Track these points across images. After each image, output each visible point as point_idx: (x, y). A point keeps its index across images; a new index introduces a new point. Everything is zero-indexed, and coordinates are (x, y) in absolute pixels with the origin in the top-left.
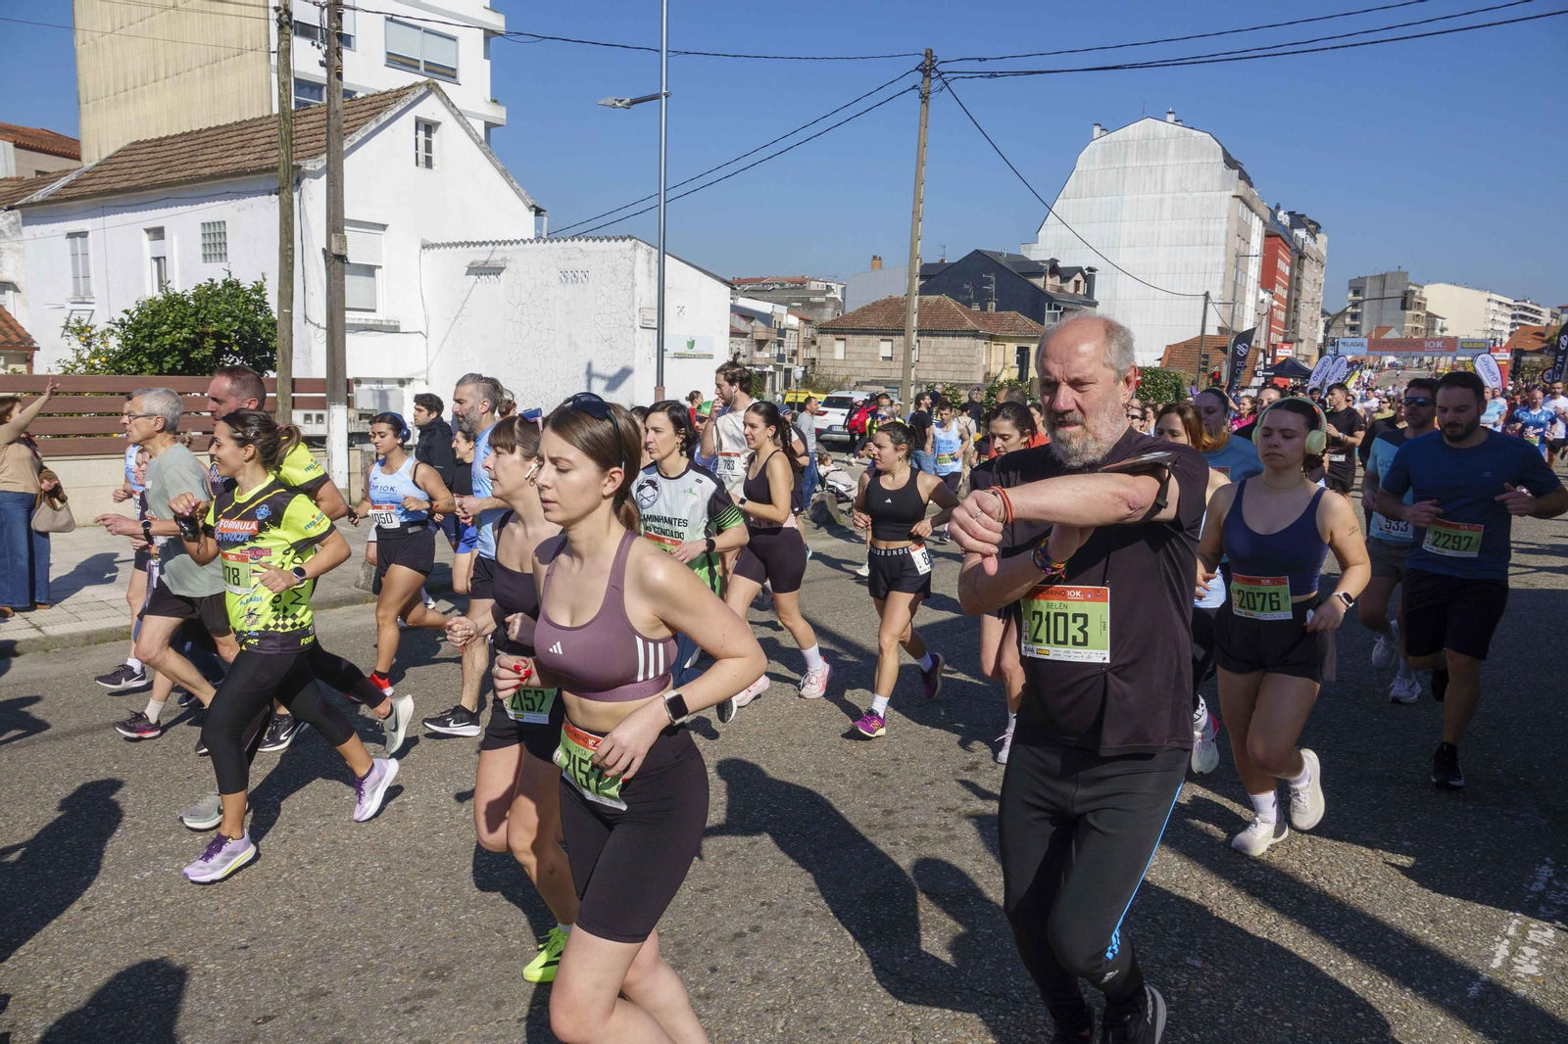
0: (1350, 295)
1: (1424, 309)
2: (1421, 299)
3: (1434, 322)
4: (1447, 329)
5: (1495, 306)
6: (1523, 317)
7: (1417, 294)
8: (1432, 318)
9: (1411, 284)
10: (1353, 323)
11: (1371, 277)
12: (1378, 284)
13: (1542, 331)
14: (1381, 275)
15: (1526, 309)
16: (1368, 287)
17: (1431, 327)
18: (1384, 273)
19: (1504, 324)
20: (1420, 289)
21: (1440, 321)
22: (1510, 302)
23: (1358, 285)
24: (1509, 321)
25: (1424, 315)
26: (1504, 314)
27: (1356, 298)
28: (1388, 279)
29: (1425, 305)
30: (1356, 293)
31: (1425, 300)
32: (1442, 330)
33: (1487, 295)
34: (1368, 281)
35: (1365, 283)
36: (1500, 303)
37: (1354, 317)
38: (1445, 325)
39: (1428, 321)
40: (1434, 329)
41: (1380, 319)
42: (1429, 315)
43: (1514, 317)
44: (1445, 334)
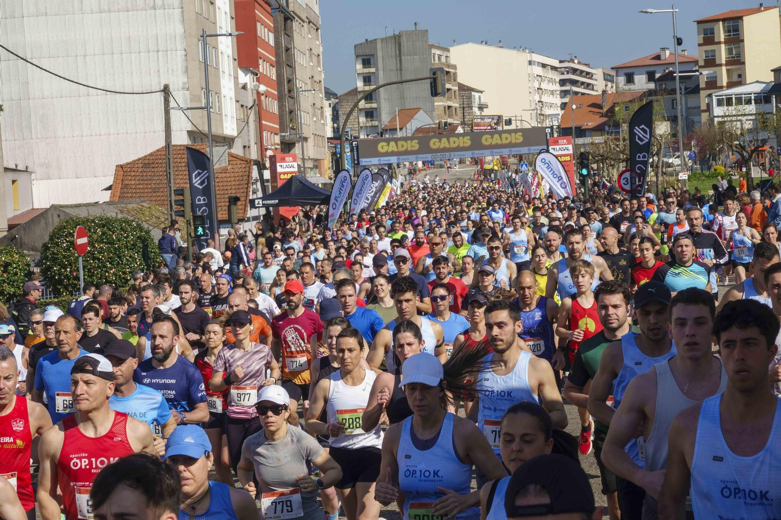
0: (359, 66)
1: (455, 80)
2: (449, 66)
3: (470, 97)
4: (487, 107)
5: (539, 70)
6: (574, 83)
7: (443, 59)
8: (466, 90)
9: (433, 46)
10: (368, 106)
11: (382, 40)
12: (392, 49)
13: (599, 102)
14: (395, 36)
15: (574, 71)
16: (380, 54)
17: (466, 106)
18: (397, 33)
19: (552, 93)
20: (445, 54)
21: (477, 95)
22: (556, 63)
23: (367, 52)
24: (557, 87)
25: (456, 88)
26: (551, 81)
27: (367, 70)
28: (404, 40)
29: (455, 74)
30: (366, 63)
31: (455, 67)
32: (481, 108)
33: (527, 56)
34: (379, 45)
35: (376, 48)
36: (544, 66)
37: (369, 97)
38: (483, 101)
39: (462, 96)
40: (471, 108)
41: (402, 98)
42: (462, 87)
43: (563, 82)
44: (486, 112)
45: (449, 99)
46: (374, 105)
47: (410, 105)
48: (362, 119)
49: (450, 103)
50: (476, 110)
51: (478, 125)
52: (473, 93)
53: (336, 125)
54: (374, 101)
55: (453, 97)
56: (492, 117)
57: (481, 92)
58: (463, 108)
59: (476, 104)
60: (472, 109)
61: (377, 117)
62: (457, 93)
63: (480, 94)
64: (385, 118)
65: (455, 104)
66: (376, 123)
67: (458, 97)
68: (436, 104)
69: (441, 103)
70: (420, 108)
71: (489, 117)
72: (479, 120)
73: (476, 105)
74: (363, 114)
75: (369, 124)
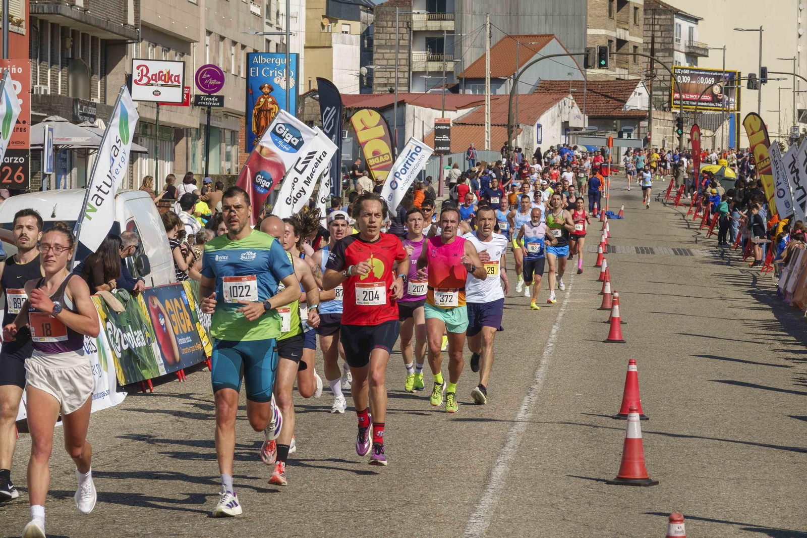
45: (621, 24)
46: (449, 25)
47: (529, 27)
48: (419, 57)
49: (621, 34)
50: (680, 58)
51: (681, 89)
52: (677, 20)
53: (365, 70)
54: (448, 16)
55: (631, 21)
56: (718, 76)
57: (696, 20)
58: (653, 51)
59: (682, 45)
60: (671, 54)
61: (452, 53)
62: (641, 13)
63: (693, 25)
64: (470, 56)
65: (636, 38)
66: (450, 66)
67: (641, 23)
68: (590, 31)
69: (602, 32)
70: (551, 37)
71: (708, 73)
72: (686, 79)
73: (682, 48)
74: (422, 42)
75: (434, 66)
